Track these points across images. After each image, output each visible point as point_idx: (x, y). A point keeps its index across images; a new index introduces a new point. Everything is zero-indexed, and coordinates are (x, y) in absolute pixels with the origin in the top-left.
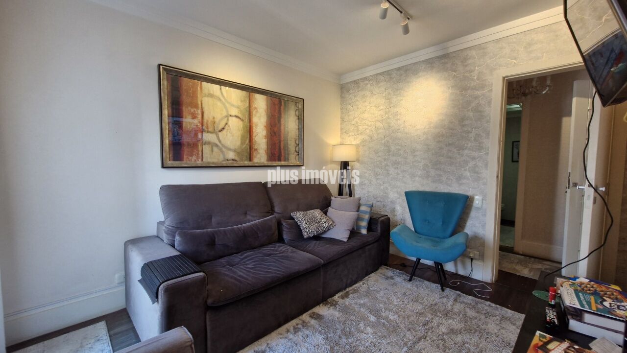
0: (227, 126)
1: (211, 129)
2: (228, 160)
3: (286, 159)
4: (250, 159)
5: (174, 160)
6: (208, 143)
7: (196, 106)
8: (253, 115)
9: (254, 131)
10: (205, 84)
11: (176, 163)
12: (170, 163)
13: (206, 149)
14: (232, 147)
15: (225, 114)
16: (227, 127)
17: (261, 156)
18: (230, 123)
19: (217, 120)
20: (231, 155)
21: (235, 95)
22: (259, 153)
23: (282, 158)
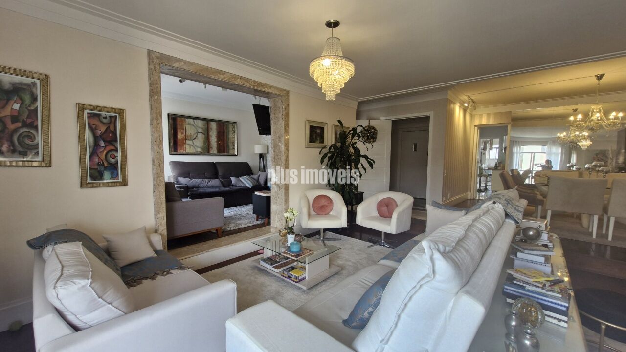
1: (189, 138)
2: (197, 152)
3: (228, 152)
4: (208, 152)
5: (174, 151)
6: (189, 145)
7: (183, 129)
8: (210, 132)
9: (210, 139)
10: (187, 119)
11: (175, 153)
12: (173, 153)
13: (188, 147)
14: (199, 146)
15: (196, 131)
16: (197, 138)
17: (214, 150)
18: (198, 136)
19: (192, 135)
20: (199, 150)
21: (200, 123)
23: (226, 152)
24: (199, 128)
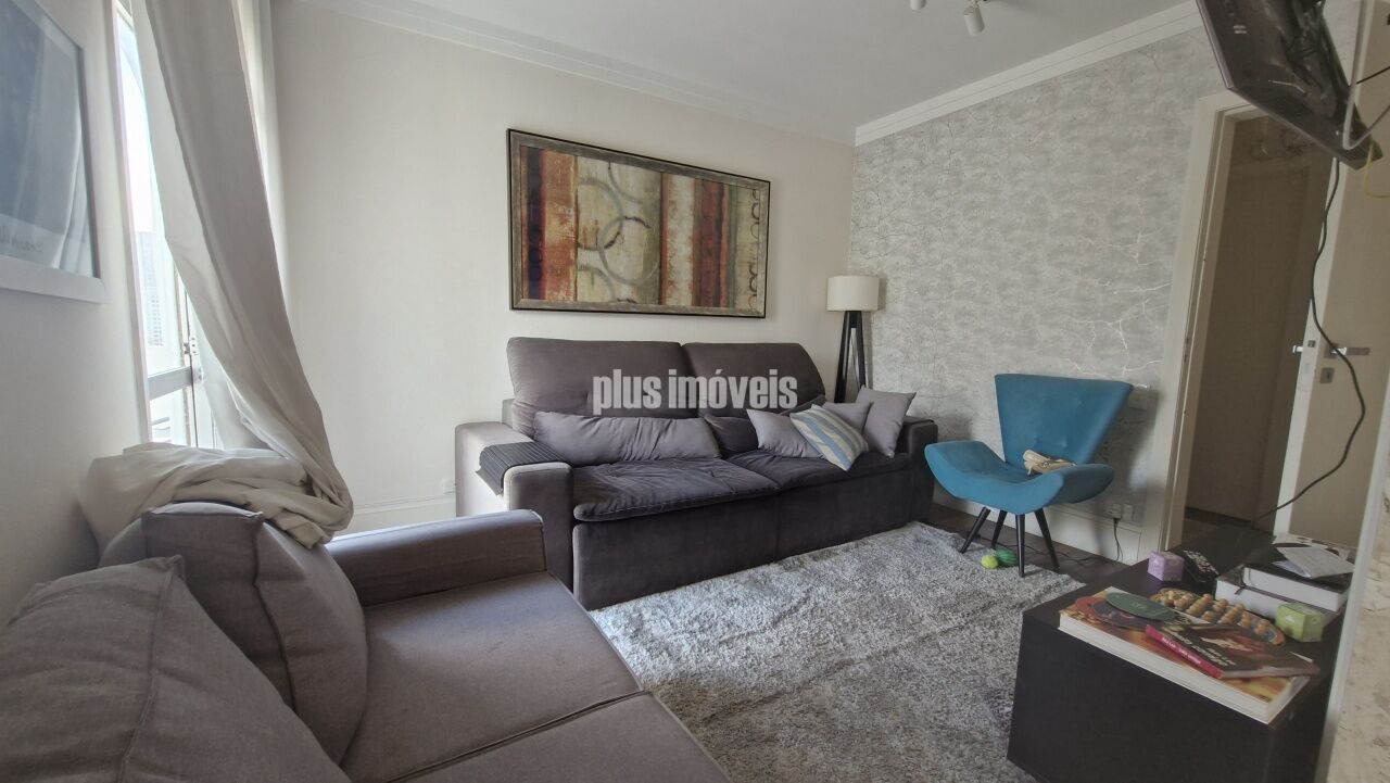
0: (619, 237)
1: (591, 243)
2: (619, 300)
3: (731, 303)
4: (661, 300)
5: (531, 297)
6: (586, 268)
7: (567, 202)
8: (669, 217)
9: (668, 246)
10: (582, 161)
11: (533, 303)
12: (524, 301)
13: (583, 279)
14: (628, 276)
15: (615, 214)
16: (618, 240)
17: (682, 295)
18: (625, 231)
19: (602, 227)
20: (625, 292)
21: (633, 180)
22: (677, 289)
23: (723, 300)
24: (631, 199)
